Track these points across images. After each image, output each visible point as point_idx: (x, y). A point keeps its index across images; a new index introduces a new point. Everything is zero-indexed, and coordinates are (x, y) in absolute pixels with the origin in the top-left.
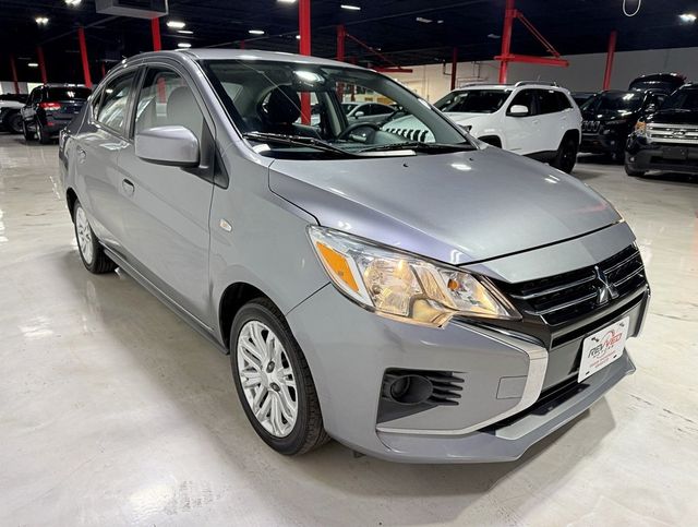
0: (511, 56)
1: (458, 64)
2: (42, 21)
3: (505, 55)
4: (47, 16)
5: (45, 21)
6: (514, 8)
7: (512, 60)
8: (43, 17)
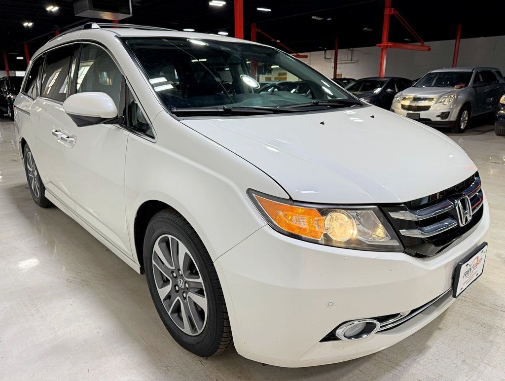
0: (390, 44)
1: (339, 50)
2: (28, 24)
3: (385, 43)
4: (32, 21)
5: (30, 24)
6: (392, 7)
7: (390, 47)
8: (29, 21)
